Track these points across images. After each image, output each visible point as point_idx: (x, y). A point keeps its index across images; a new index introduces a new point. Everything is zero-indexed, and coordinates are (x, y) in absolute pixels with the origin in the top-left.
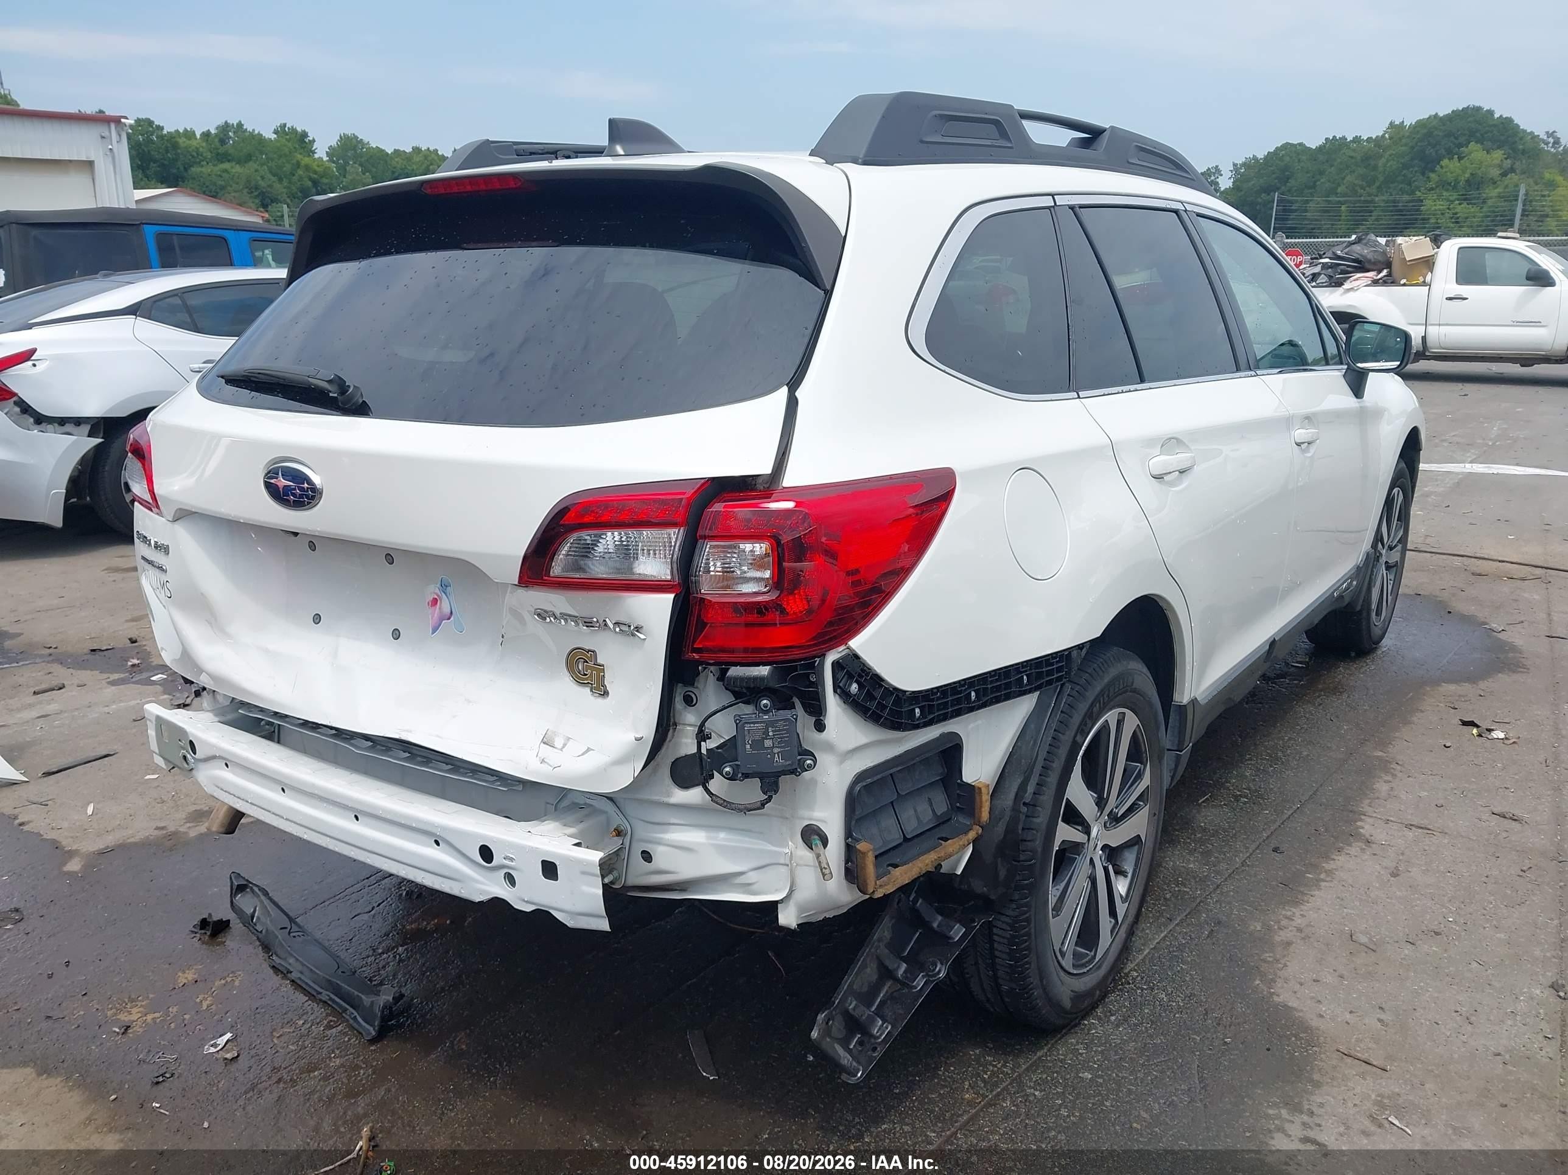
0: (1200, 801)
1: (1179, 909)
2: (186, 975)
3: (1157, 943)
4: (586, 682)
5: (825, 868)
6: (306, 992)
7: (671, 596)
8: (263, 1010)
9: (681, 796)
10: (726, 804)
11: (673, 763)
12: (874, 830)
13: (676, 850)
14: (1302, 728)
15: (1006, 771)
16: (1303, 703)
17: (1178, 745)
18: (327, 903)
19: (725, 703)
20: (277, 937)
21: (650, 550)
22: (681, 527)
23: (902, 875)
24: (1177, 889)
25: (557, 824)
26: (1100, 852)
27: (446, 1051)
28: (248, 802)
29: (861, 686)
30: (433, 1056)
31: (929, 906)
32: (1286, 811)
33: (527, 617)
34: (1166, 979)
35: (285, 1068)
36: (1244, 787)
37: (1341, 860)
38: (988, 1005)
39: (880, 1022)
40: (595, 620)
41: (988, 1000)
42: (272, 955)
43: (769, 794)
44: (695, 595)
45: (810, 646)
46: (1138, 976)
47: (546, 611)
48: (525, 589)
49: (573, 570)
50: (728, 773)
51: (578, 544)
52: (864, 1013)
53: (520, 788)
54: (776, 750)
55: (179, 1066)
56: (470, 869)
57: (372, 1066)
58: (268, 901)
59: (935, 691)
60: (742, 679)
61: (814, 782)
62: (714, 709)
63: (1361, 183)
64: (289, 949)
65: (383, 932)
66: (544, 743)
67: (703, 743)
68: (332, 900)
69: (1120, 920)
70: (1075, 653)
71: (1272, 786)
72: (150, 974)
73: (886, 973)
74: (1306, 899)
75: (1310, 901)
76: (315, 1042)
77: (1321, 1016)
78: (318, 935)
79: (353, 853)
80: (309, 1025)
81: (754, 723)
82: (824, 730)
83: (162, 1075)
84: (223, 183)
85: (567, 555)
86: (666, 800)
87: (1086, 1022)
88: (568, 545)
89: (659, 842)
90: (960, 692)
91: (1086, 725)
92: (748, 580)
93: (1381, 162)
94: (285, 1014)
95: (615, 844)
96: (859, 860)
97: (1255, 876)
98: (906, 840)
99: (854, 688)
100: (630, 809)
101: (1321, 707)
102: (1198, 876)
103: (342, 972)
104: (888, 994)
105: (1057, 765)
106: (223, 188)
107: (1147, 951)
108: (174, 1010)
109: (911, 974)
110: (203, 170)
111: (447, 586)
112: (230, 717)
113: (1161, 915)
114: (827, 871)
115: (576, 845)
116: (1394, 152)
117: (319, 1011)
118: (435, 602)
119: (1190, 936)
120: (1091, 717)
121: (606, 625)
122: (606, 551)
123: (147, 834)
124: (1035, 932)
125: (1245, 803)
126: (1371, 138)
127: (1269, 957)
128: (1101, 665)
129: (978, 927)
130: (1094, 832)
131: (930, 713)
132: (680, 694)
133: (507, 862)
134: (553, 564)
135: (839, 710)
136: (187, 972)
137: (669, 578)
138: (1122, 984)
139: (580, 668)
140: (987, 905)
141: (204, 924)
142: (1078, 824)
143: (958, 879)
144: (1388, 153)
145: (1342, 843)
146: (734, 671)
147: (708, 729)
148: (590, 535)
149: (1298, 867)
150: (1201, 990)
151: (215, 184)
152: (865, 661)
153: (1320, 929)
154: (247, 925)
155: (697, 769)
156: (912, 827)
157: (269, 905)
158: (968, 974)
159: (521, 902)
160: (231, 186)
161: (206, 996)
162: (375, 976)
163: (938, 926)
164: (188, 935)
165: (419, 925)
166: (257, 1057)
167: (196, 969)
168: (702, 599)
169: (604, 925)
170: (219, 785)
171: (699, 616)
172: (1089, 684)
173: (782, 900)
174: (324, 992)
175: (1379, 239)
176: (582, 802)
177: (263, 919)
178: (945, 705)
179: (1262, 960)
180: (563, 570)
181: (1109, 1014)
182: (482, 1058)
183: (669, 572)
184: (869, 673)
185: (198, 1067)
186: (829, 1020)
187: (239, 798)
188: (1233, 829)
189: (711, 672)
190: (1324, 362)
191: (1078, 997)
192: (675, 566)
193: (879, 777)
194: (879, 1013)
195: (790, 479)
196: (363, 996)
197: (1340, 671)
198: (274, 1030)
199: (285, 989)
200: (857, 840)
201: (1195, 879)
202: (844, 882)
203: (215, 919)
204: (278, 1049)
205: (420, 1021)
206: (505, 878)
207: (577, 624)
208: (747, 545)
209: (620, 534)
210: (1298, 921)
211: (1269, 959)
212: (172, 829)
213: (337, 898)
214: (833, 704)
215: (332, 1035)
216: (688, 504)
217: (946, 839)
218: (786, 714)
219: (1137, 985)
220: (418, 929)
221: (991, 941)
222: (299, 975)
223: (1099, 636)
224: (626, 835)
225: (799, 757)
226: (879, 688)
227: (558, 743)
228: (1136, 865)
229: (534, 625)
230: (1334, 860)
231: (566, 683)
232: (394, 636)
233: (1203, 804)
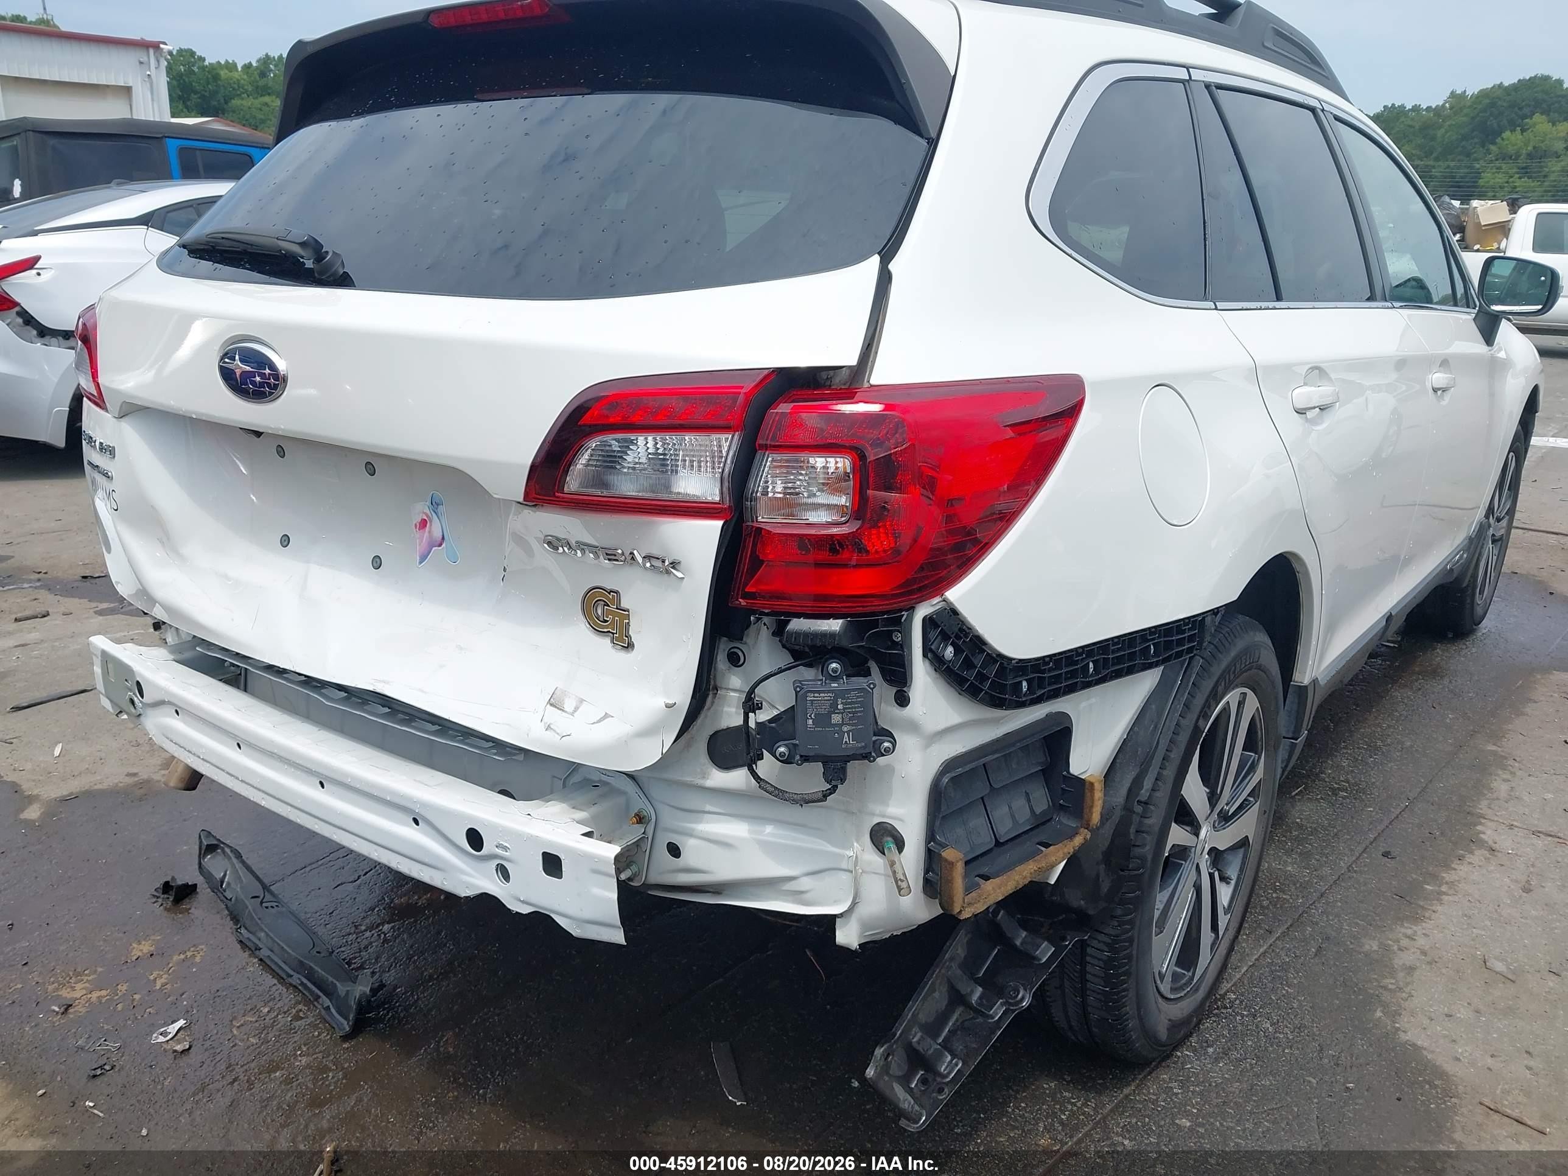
0: (1294, 794)
1: (1280, 920)
2: (141, 947)
3: (1256, 960)
4: (606, 630)
5: (902, 881)
6: (275, 974)
7: (719, 524)
8: (225, 993)
9: (719, 778)
10: (778, 794)
11: (711, 736)
12: (960, 831)
13: (711, 845)
14: (1401, 715)
15: (1118, 761)
16: (1399, 687)
17: (1294, 732)
18: (307, 869)
19: (782, 665)
20: (247, 907)
21: (694, 461)
22: (735, 432)
23: (996, 890)
24: (1274, 895)
25: (564, 805)
26: (1207, 856)
27: (430, 1054)
28: (199, 757)
29: (958, 651)
30: (414, 1059)
31: (1012, 919)
32: (1393, 810)
33: (535, 545)
34: (1270, 1004)
35: (242, 1066)
36: (1342, 779)
37: (1462, 870)
38: (1069, 1034)
39: (949, 1058)
40: (620, 551)
41: (1071, 1027)
42: (240, 927)
43: (834, 783)
44: (750, 524)
45: (894, 596)
46: (1236, 999)
47: (558, 539)
48: (533, 509)
49: (592, 486)
50: (782, 754)
51: (602, 450)
52: (930, 1047)
53: (521, 757)
54: (845, 729)
55: (122, 1056)
56: (457, 857)
57: (343, 1068)
58: (241, 865)
59: (1047, 659)
60: (807, 635)
61: (890, 769)
62: (766, 671)
63: (1418, 153)
64: (259, 922)
65: (369, 905)
66: (551, 705)
67: (751, 715)
68: (314, 866)
69: (1221, 933)
70: (1208, 620)
71: (1373, 780)
72: (101, 943)
73: (957, 999)
74: (1427, 915)
75: (1433, 918)
76: (280, 1035)
77: (1458, 1059)
78: (294, 906)
79: (317, 827)
80: (276, 1014)
81: (819, 692)
82: (907, 705)
83: (101, 1067)
84: (262, 117)
85: (587, 465)
86: (700, 782)
87: (1179, 1054)
88: (590, 450)
89: (691, 834)
90: (1076, 663)
91: (1209, 707)
92: (817, 507)
93: (1440, 133)
94: (249, 999)
95: (635, 833)
96: (943, 871)
97: (1365, 884)
98: (998, 844)
99: (949, 652)
100: (656, 792)
101: (1420, 693)
102: (1298, 881)
103: (318, 952)
104: (958, 1023)
105: (1176, 755)
106: (263, 121)
107: (1245, 969)
108: (123, 988)
109: (987, 1000)
110: (244, 102)
111: (438, 505)
112: (188, 655)
113: (1259, 926)
114: (904, 885)
115: (585, 835)
116: (1454, 123)
117: (288, 998)
118: (423, 524)
119: (1294, 953)
120: (1215, 696)
121: (633, 558)
122: (637, 460)
123: (116, 781)
124: (1137, 955)
125: (1344, 798)
126: (1431, 107)
127: (1391, 983)
128: (1227, 635)
129: (1070, 946)
130: (1203, 833)
131: (1040, 687)
132: (724, 650)
133: (499, 851)
134: (568, 478)
135: (929, 679)
136: (143, 943)
137: (717, 499)
138: (1218, 1008)
139: (599, 612)
140: (1082, 920)
141: (167, 887)
142: (1187, 824)
143: (1049, 889)
144: (1448, 123)
145: (1462, 850)
146: (797, 625)
147: (759, 696)
148: (618, 440)
149: (1414, 876)
150: (1313, 1020)
151: (255, 117)
152: (965, 618)
153: (1448, 953)
154: (216, 891)
155: (742, 745)
156: (1005, 829)
157: (241, 869)
158: (1050, 997)
159: (516, 901)
160: (271, 120)
161: (162, 973)
162: (355, 958)
163: (1022, 944)
164: (149, 899)
165: (409, 899)
166: (212, 1051)
167: (154, 940)
168: (758, 528)
169: (618, 937)
170: (169, 736)
171: (753, 552)
172: (1215, 658)
173: (841, 914)
174: (296, 976)
175: (1453, 201)
176: (596, 779)
177: (233, 885)
178: (1057, 679)
179: (1382, 987)
180: (581, 485)
181: (1205, 1044)
182: (471, 1064)
183: (717, 492)
184: (966, 635)
185: (143, 1059)
186: (888, 1055)
187: (189, 751)
188: (1334, 827)
189: (765, 624)
190: (1452, 303)
191: (1175, 1026)
192: (726, 484)
193: (968, 768)
194: (946, 1046)
195: (882, 374)
196: (338, 984)
197: (1438, 653)
198: (235, 1018)
199: (252, 969)
200: (944, 846)
201: (1295, 885)
202: (922, 895)
203: (180, 883)
204: (237, 1041)
205: (402, 1015)
206: (497, 870)
207: (597, 556)
208: (818, 459)
209: (655, 439)
210: (1421, 941)
211: (1390, 986)
212: (144, 776)
213: (320, 863)
214: (921, 671)
215: (300, 1027)
216: (747, 403)
217: (1047, 845)
218: (861, 682)
219: (1237, 1010)
220: (408, 905)
221: (1083, 963)
222: (269, 953)
223: (1235, 599)
224: (649, 821)
225: (874, 738)
226: (979, 653)
227: (569, 705)
228: (1241, 870)
229: (543, 556)
230: (1455, 869)
231: (581, 629)
232: (375, 565)
233: (1297, 797)
